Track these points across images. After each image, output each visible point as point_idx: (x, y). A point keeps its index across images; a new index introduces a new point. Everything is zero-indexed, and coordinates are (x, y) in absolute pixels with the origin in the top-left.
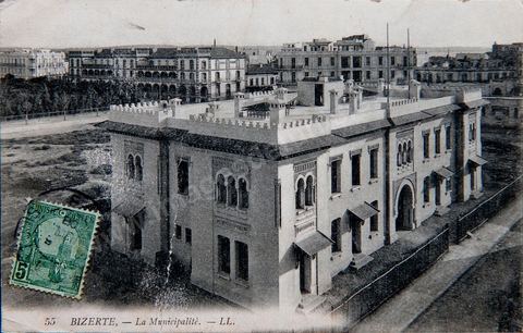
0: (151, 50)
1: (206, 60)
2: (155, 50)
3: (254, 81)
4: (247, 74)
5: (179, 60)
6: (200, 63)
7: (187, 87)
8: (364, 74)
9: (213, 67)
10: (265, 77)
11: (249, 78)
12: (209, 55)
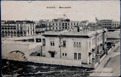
0: (5, 21)
1: (25, 24)
2: (6, 21)
3: (38, 30)
4: (36, 28)
5: (17, 24)
6: (24, 25)
7: (20, 32)
8: (68, 28)
9: (27, 26)
10: (40, 29)
11: (36, 29)
12: (26, 23)
